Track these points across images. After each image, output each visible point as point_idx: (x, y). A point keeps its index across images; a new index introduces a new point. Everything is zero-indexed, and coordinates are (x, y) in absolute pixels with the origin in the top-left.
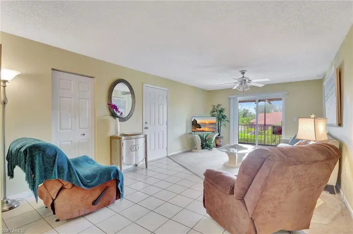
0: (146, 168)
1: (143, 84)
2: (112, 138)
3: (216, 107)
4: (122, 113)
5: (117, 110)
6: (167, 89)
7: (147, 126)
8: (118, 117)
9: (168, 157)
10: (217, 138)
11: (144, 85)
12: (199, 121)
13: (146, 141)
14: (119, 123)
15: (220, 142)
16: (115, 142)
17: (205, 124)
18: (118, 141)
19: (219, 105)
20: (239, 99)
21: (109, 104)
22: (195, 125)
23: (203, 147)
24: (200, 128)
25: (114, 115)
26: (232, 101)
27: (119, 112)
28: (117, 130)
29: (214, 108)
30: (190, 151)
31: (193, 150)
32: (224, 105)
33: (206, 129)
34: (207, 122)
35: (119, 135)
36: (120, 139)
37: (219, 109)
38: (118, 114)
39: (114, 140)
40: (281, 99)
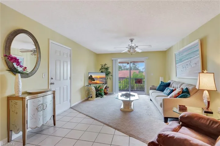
0: (55, 125)
1: (49, 40)
2: (9, 99)
3: (103, 66)
4: (26, 68)
5: (18, 63)
6: (70, 49)
7: (52, 81)
8: (19, 73)
9: (71, 108)
10: (105, 88)
11: (51, 41)
12: (93, 76)
13: (54, 97)
14: (20, 79)
15: (107, 90)
16: (16, 104)
17: (97, 78)
18: (20, 102)
19: (106, 65)
20: (119, 60)
21: (6, 56)
22: (91, 78)
23: (97, 96)
24: (94, 81)
25: (13, 71)
26: (114, 61)
27: (21, 66)
28: (18, 89)
29: (102, 67)
30: (87, 100)
31: (90, 99)
32: (109, 65)
33: (98, 82)
34: (98, 77)
35: (20, 94)
36: (23, 99)
37: (106, 67)
38: (20, 69)
39: (14, 101)
40: (144, 62)
